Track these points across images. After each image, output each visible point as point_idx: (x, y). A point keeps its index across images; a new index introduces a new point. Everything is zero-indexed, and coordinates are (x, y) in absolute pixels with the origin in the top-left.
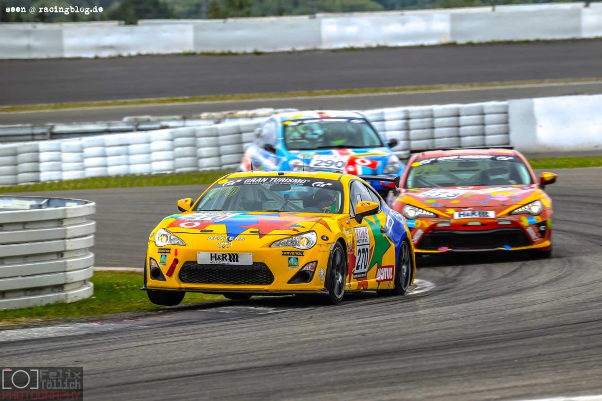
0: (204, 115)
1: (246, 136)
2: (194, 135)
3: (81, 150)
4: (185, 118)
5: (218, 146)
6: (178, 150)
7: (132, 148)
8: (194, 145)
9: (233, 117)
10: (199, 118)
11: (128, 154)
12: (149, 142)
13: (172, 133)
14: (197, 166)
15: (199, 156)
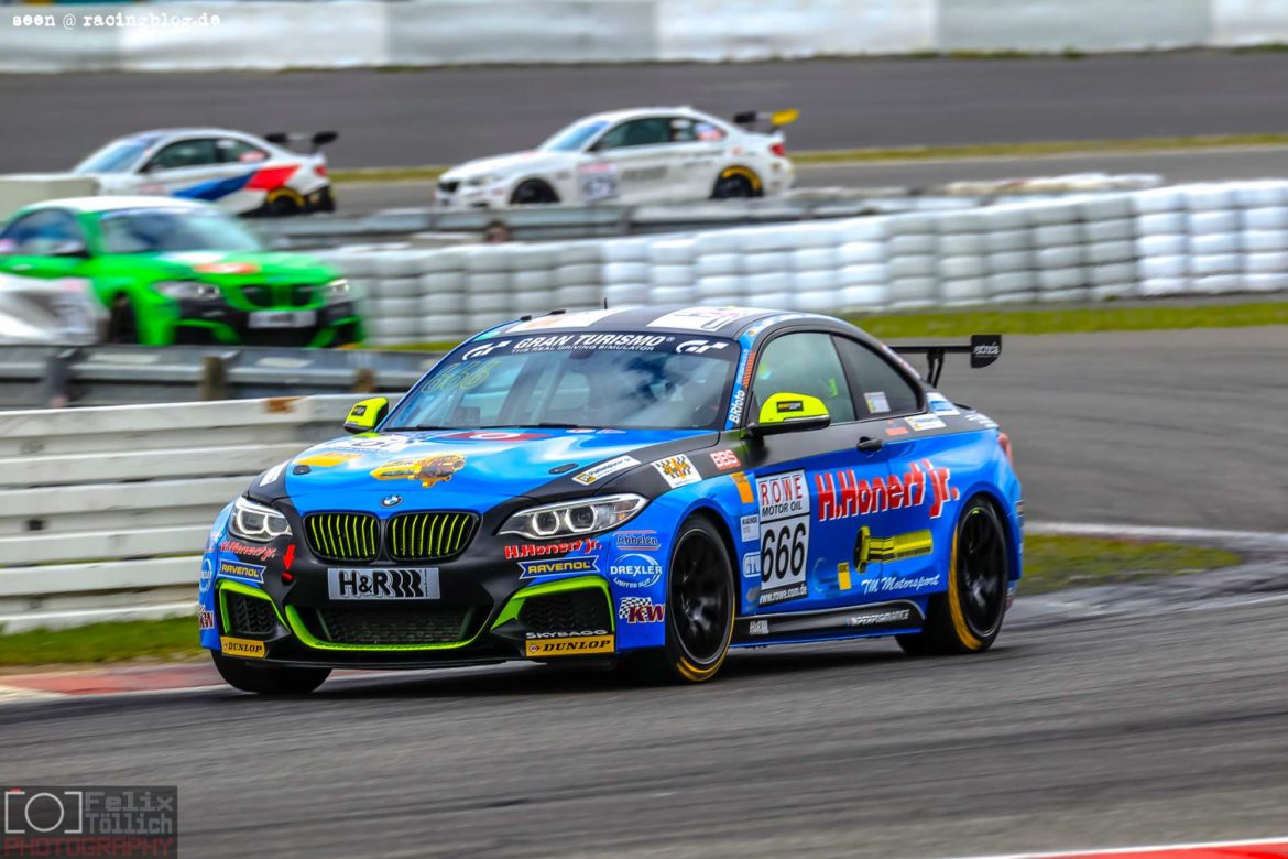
0: (957, 186)
1: (1044, 234)
2: (933, 230)
3: (690, 259)
4: (915, 193)
5: (985, 252)
6: (899, 261)
7: (802, 256)
8: (932, 252)
9: (1018, 193)
10: (943, 194)
11: (791, 268)
12: (836, 244)
13: (886, 225)
14: (935, 295)
15: (940, 278)
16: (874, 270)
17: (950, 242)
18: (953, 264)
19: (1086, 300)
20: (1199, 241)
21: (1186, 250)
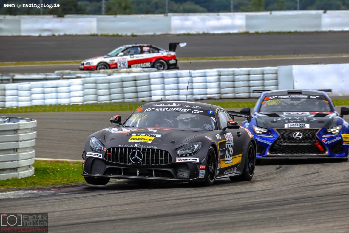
0: (102, 71)
1: (125, 84)
2: (96, 82)
3: (30, 89)
4: (90, 72)
5: (110, 89)
6: (86, 91)
7: (60, 89)
9: (118, 72)
10: (99, 73)
11: (57, 92)
12: (70, 86)
13: (83, 81)
14: (97, 100)
15: (98, 95)
16: (81, 93)
17: (100, 86)
18: (101, 92)
19: (137, 102)
20: (167, 86)
21: (164, 89)
